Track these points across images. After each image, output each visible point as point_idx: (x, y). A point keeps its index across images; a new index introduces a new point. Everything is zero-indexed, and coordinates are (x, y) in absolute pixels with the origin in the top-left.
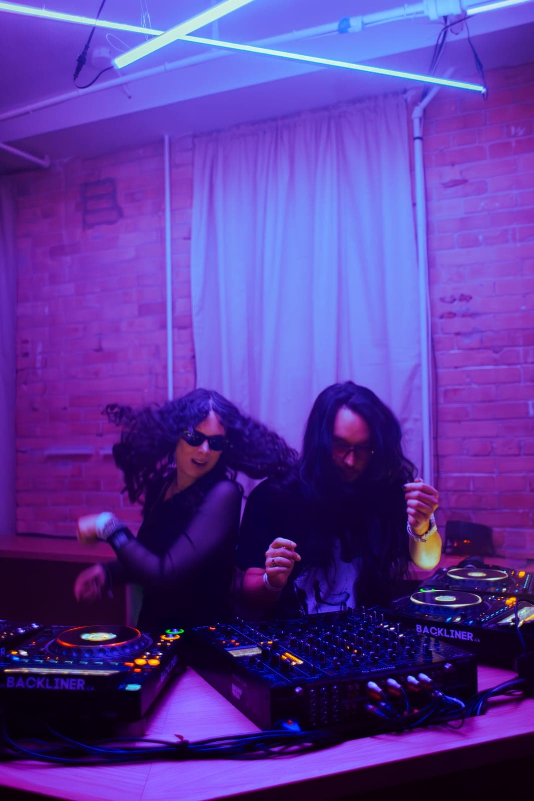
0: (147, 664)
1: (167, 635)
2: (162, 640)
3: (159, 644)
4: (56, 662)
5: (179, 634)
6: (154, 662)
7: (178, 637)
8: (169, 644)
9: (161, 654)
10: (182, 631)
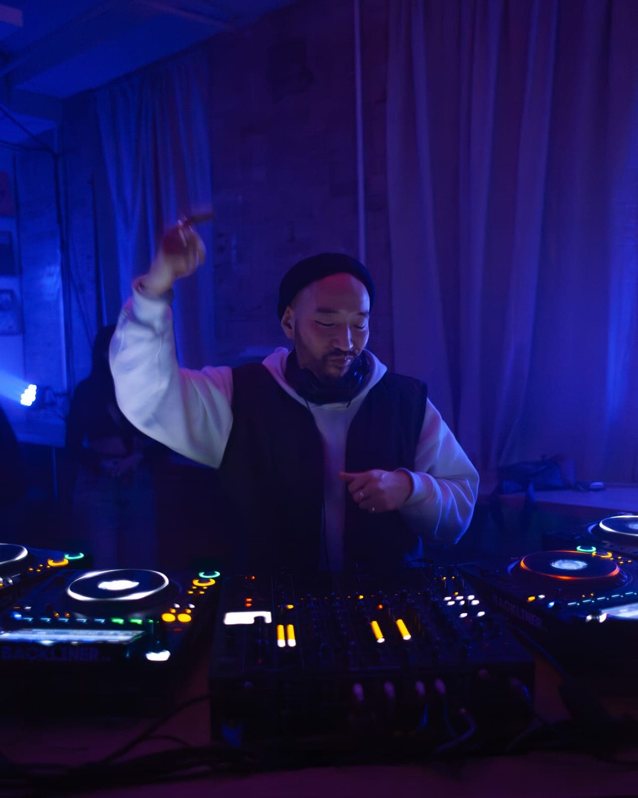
0: (177, 620)
1: (202, 580)
2: (194, 588)
3: (191, 592)
4: (66, 620)
5: (213, 578)
6: (185, 618)
7: (213, 582)
8: (202, 593)
9: (192, 606)
10: (218, 574)
